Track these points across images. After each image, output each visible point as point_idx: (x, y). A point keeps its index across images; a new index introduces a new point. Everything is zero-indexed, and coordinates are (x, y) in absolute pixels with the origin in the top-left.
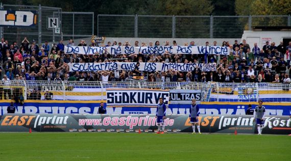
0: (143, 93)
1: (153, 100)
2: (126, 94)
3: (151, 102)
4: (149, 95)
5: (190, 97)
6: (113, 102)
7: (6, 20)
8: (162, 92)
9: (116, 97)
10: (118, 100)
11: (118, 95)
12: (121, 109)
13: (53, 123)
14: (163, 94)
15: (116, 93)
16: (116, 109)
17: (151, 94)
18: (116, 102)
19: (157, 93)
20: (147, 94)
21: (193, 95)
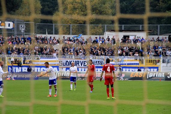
0: (75, 61)
1: (80, 64)
2: (68, 61)
3: (79, 65)
4: (78, 62)
5: (96, 63)
6: (62, 65)
7: (1, 26)
8: (84, 61)
9: (63, 63)
10: (64, 64)
11: (64, 62)
12: (66, 68)
13: (65, 75)
14: (84, 62)
15: (63, 61)
16: (63, 68)
17: (79, 61)
18: (63, 65)
19: (82, 61)
20: (77, 61)
21: (98, 62)
